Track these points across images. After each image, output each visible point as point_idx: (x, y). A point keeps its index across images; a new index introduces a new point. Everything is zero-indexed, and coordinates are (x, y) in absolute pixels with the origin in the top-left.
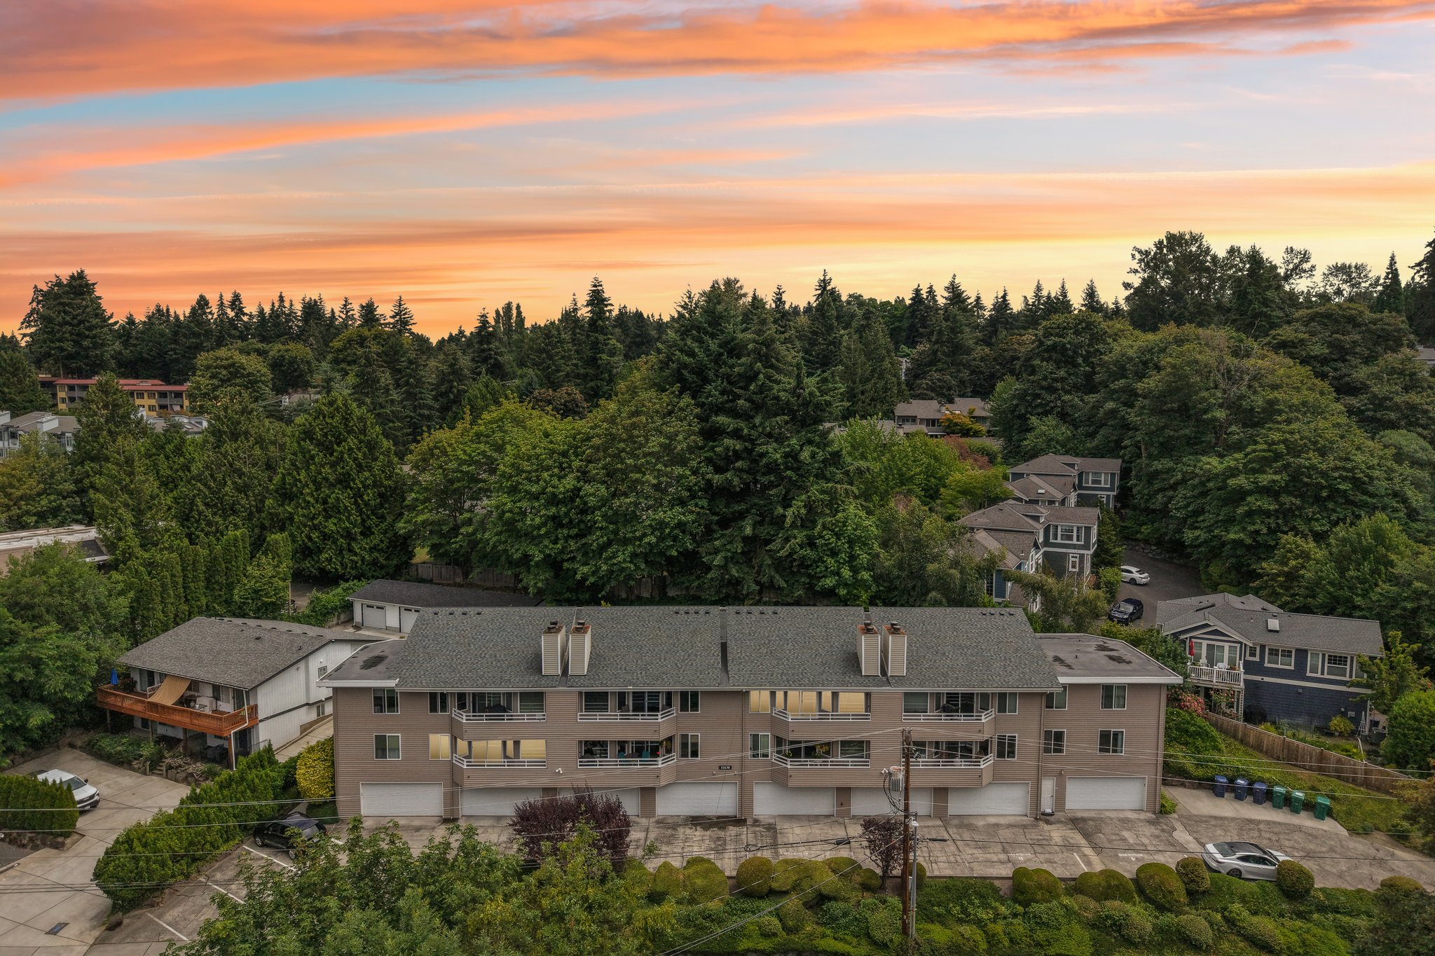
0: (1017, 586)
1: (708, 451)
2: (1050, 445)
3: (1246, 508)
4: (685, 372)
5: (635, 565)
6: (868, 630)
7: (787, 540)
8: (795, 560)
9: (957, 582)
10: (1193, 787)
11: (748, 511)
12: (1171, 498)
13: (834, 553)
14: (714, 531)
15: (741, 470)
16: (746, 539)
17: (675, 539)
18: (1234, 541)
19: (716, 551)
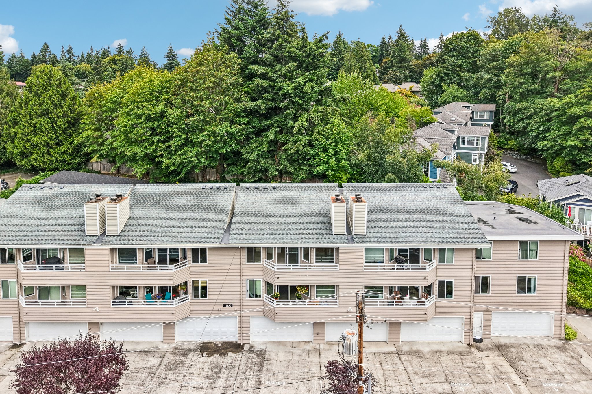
0: (444, 171)
1: (247, 87)
2: (454, 99)
3: (580, 126)
4: (233, 40)
5: (198, 159)
6: (337, 200)
7: (295, 142)
8: (300, 155)
9: (405, 167)
10: (582, 315)
11: (272, 125)
12: (528, 124)
13: (325, 150)
14: (252, 138)
15: (267, 100)
16: (271, 142)
17: (225, 143)
18: (571, 146)
19: (252, 151)
